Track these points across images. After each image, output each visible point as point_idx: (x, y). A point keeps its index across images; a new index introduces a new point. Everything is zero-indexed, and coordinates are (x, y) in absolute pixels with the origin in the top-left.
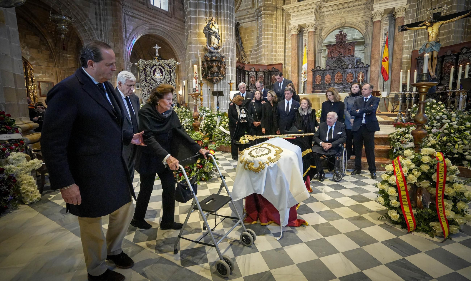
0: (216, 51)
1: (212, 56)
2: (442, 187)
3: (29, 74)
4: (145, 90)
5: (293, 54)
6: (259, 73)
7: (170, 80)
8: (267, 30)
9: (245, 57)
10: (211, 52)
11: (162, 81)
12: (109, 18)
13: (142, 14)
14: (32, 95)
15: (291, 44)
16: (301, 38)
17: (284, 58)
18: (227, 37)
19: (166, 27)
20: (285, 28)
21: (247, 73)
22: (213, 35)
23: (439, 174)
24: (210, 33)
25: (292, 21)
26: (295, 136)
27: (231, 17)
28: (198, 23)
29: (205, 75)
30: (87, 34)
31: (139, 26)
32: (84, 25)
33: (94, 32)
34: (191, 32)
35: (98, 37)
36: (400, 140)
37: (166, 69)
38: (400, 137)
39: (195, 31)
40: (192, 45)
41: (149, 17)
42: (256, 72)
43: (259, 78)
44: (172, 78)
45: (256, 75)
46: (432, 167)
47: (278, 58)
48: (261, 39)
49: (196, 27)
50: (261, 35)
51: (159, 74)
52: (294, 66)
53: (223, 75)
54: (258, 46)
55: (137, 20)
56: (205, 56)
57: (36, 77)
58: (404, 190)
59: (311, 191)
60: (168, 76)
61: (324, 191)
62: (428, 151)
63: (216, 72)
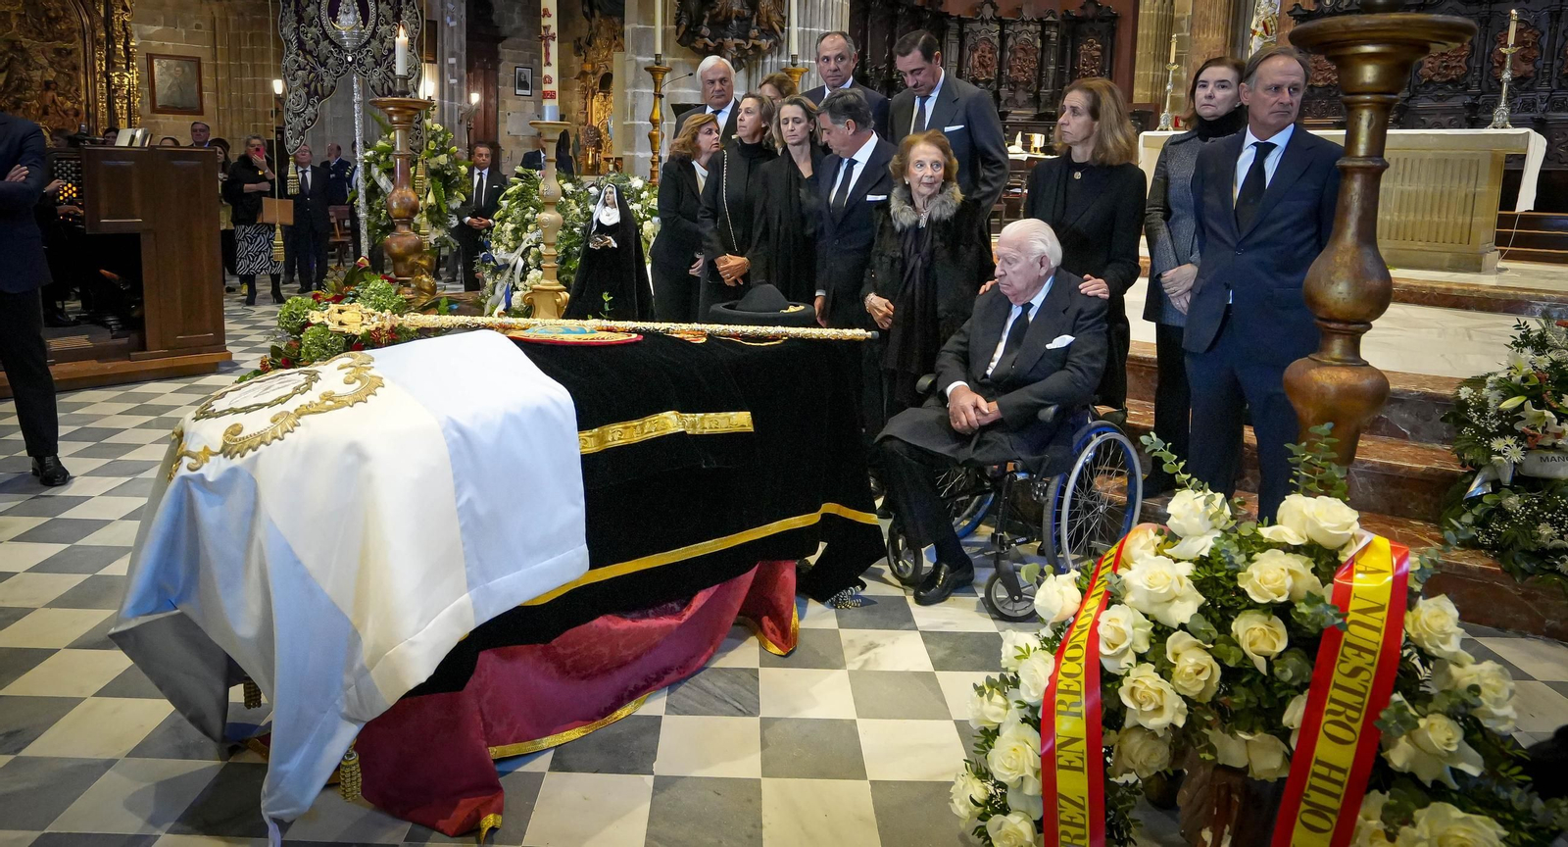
2: (1335, 803)
3: (118, 28)
4: (295, 85)
6: (1019, 28)
11: (364, 46)
14: (122, 107)
21: (955, 27)
23: (1330, 707)
29: (688, 28)
36: (1519, 427)
38: (1521, 407)
42: (1002, 23)
43: (1014, 52)
45: (1003, 37)
46: (1301, 642)
51: (351, 16)
53: (769, 32)
57: (142, 37)
58: (1078, 763)
59: (789, 646)
60: (388, 23)
61: (866, 662)
62: (1313, 523)
63: (737, 18)
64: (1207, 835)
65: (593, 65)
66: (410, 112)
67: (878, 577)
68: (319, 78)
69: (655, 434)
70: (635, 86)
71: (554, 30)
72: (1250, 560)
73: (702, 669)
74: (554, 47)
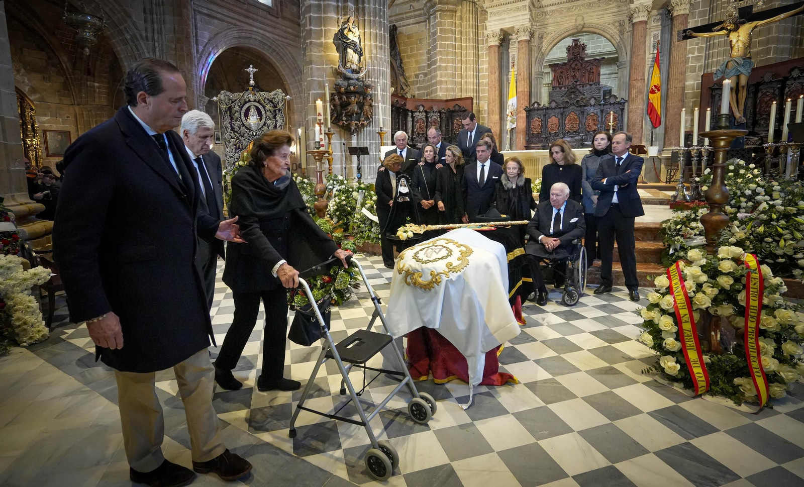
0: (355, 76)
1: (349, 85)
2: (756, 315)
3: (28, 118)
4: (230, 145)
5: (492, 81)
6: (432, 114)
8: (446, 39)
9: (406, 86)
10: (347, 78)
11: (261, 129)
12: (168, 18)
13: (225, 11)
14: (33, 155)
15: (487, 62)
16: (505, 52)
17: (475, 87)
18: (374, 51)
19: (268, 35)
20: (477, 34)
21: (410, 114)
22: (350, 48)
23: (751, 293)
24: (345, 45)
25: (489, 22)
26: (495, 226)
27: (382, 17)
28: (324, 27)
29: (336, 118)
30: (129, 48)
31: (221, 33)
32: (124, 31)
33: (142, 43)
34: (311, 42)
35: (148, 52)
36: (680, 233)
37: (268, 107)
38: (681, 228)
39: (318, 41)
40: (313, 66)
41: (237, 17)
42: (426, 112)
44: (278, 124)
45: (427, 118)
46: (737, 280)
47: (464, 87)
48: (436, 55)
49: (319, 34)
50: (435, 48)
51: (255, 117)
52: (494, 102)
53: (367, 118)
54: (429, 66)
55: (216, 21)
56: (336, 85)
57: (39, 122)
58: (688, 320)
60: (270, 120)
61: (547, 322)
62: (730, 252)
63: (356, 114)
64: (713, 333)
68: (241, 142)
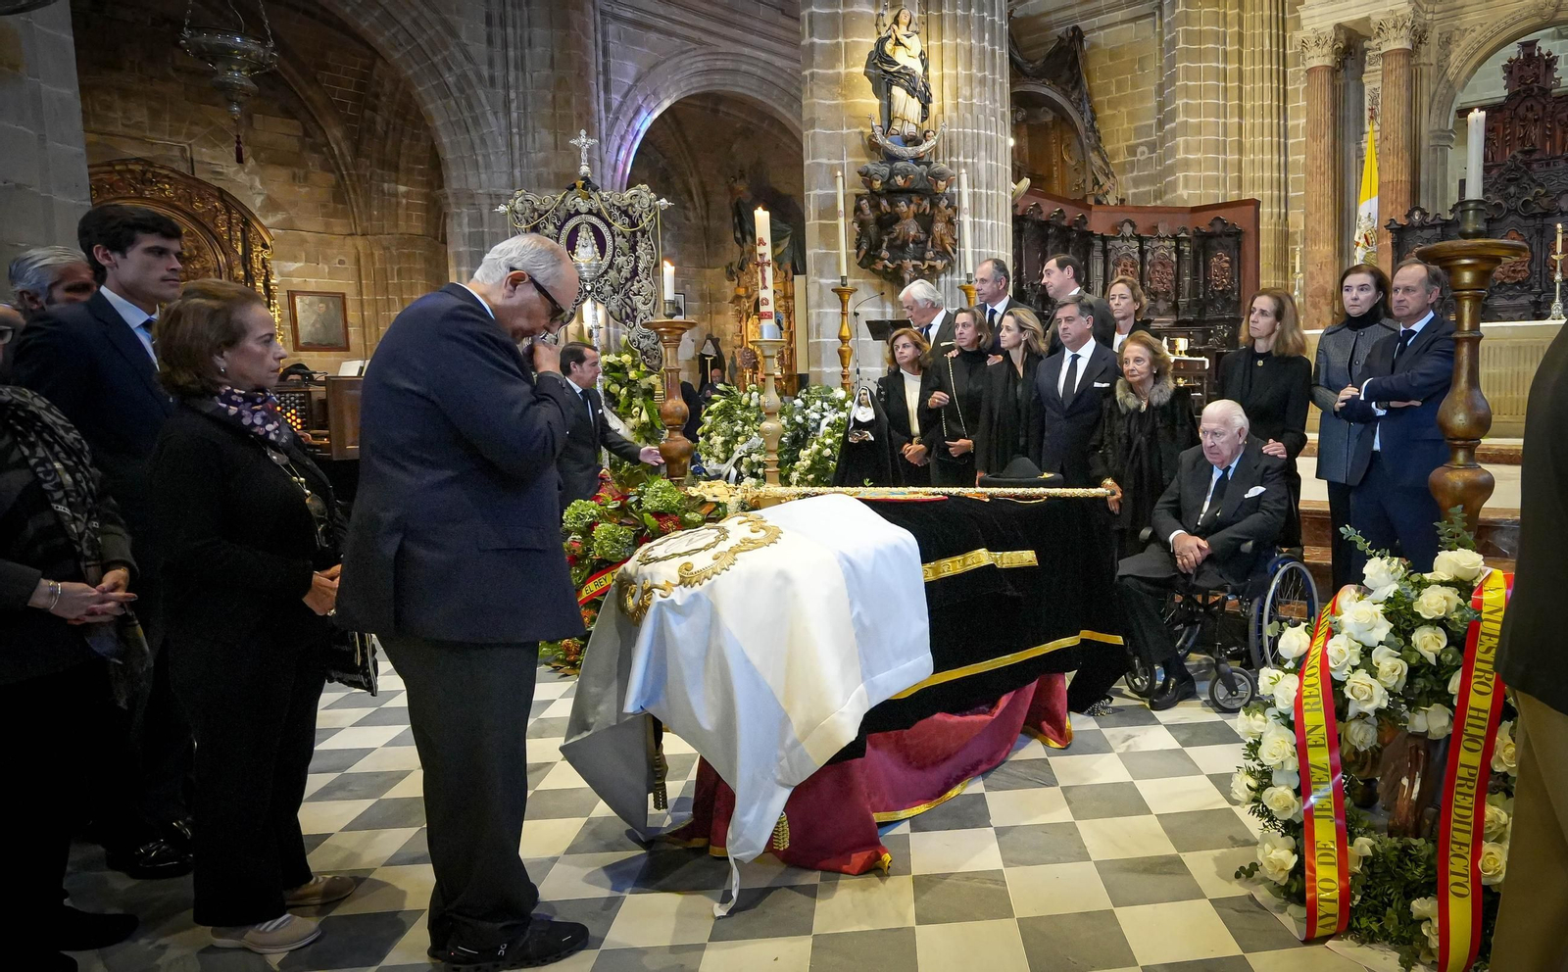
0: (910, 151)
1: (893, 174)
2: (1483, 733)
3: (257, 265)
5: (1315, 158)
6: (1156, 244)
7: (635, 272)
8: (1200, 55)
9: (1107, 175)
10: (892, 158)
11: (601, 275)
12: (538, 32)
13: (675, 10)
15: (1305, 111)
16: (1352, 84)
17: (1276, 175)
18: (965, 91)
20: (1282, 41)
21: (1098, 244)
22: (898, 85)
23: (1475, 673)
24: (888, 77)
25: (1308, 8)
27: (988, 7)
28: (845, 37)
30: (453, 103)
31: (664, 61)
32: (441, 67)
33: (481, 92)
34: (812, 75)
35: (495, 113)
39: (831, 71)
40: (817, 130)
41: (703, 23)
42: (1141, 240)
43: (1153, 265)
44: (641, 265)
45: (1142, 253)
46: (1454, 640)
47: (1247, 175)
48: (1173, 97)
49: (833, 55)
50: (1173, 79)
51: (589, 249)
52: (1318, 209)
53: (943, 254)
54: (1161, 124)
55: (653, 36)
56: (860, 174)
57: (279, 274)
58: (1321, 742)
59: (1066, 741)
60: (624, 255)
61: (1129, 746)
62: (1456, 565)
64: (1405, 781)
65: (747, 288)
66: (679, 332)
67: (1119, 693)
69: (975, 566)
70: (819, 305)
71: (769, 257)
72: (1419, 595)
73: (1003, 762)
74: (769, 272)
